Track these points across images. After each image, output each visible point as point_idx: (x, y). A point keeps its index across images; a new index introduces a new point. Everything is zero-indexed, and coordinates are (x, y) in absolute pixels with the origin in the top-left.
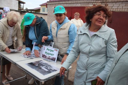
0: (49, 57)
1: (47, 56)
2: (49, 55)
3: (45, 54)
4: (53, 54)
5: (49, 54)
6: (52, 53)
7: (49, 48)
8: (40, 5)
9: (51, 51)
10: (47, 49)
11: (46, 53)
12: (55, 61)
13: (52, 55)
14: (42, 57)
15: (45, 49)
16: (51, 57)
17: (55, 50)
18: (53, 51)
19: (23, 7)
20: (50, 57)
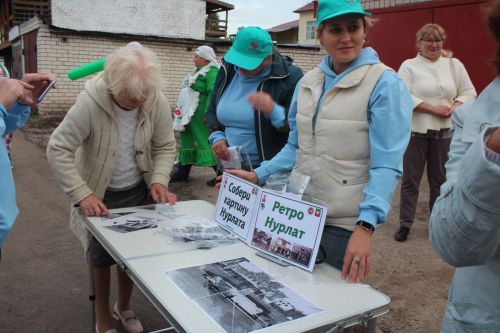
0: (280, 243)
1: (275, 236)
2: (283, 235)
3: (267, 230)
4: (302, 232)
5: (281, 228)
6: (294, 223)
7: (283, 203)
8: (295, 12)
9: (291, 216)
10: (277, 205)
11: (269, 222)
12: (307, 263)
13: (295, 234)
14: (254, 240)
15: (266, 204)
16: (293, 242)
17: (310, 211)
18: (299, 215)
19: (223, 24)
20: (287, 246)
